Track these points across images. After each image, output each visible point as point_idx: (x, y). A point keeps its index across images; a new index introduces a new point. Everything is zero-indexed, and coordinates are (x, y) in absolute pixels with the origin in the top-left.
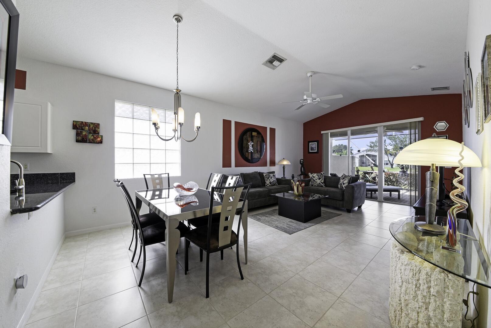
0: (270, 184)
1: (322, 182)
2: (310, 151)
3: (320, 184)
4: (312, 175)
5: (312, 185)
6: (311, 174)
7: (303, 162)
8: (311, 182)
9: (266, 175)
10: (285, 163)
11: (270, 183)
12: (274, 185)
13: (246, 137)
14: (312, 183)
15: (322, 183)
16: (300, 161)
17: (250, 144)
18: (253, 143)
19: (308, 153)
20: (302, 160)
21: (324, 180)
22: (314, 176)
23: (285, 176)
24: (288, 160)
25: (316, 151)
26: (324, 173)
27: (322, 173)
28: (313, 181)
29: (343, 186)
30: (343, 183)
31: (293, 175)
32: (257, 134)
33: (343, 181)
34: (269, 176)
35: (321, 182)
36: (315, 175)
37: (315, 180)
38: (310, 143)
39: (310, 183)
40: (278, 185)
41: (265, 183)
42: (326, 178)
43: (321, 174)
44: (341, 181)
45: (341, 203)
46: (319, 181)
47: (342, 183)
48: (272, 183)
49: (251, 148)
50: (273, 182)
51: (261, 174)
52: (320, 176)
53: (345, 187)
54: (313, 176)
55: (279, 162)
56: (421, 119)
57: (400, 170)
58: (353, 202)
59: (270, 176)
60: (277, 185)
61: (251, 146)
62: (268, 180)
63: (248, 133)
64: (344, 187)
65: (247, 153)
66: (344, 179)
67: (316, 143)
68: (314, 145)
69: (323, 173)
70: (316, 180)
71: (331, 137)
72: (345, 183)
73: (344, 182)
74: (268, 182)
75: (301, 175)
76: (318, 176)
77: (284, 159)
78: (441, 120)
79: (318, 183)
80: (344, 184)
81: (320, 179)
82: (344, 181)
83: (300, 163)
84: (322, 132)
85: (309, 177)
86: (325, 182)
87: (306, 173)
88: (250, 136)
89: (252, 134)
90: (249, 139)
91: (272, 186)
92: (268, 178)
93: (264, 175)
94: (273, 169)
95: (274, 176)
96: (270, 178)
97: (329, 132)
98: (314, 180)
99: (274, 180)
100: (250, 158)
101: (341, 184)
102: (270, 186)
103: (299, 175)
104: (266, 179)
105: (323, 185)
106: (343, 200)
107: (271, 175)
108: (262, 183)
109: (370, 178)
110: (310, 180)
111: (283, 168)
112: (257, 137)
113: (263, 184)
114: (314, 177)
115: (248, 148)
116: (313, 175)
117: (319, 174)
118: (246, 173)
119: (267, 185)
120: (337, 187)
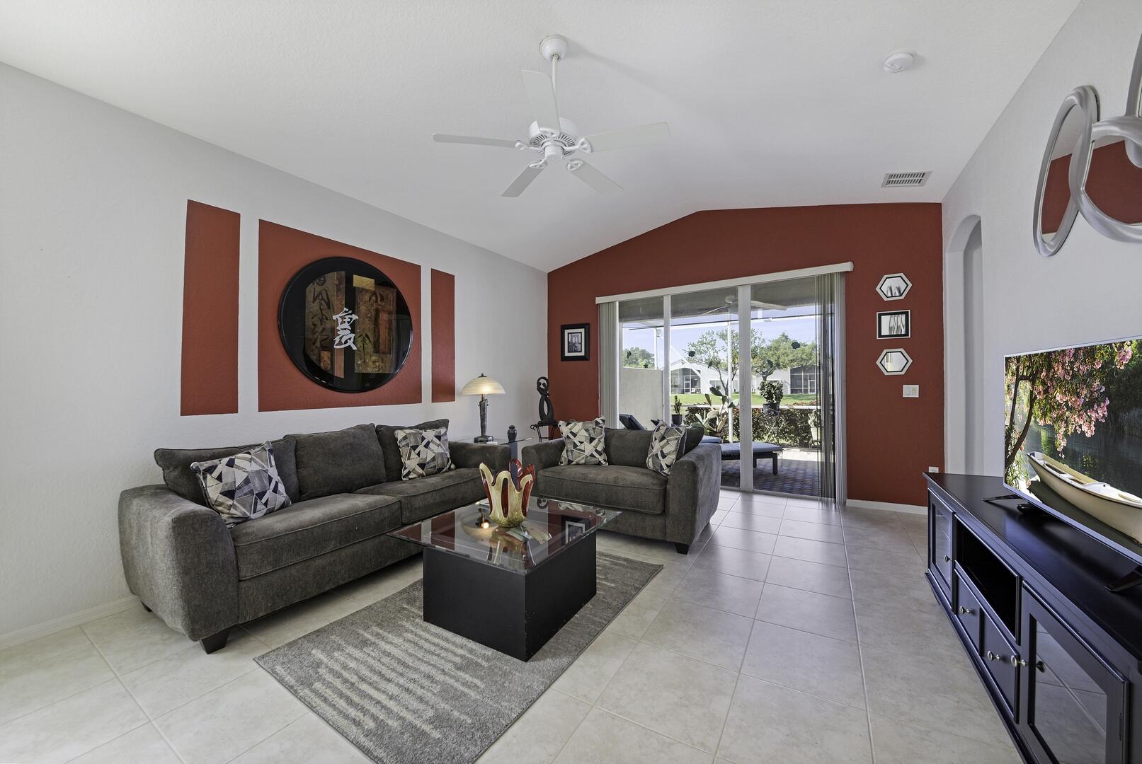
0: (420, 471)
1: (600, 448)
2: (567, 354)
3: (592, 455)
4: (570, 426)
5: (570, 462)
6: (567, 425)
7: (547, 387)
8: (567, 451)
9: (405, 438)
10: (486, 389)
11: (422, 466)
12: (439, 471)
13: (318, 289)
14: (570, 454)
15: (600, 454)
16: (539, 384)
17: (343, 318)
18: (355, 317)
19: (562, 360)
20: (542, 381)
21: (605, 445)
22: (574, 431)
23: (487, 434)
24: (495, 378)
25: (582, 354)
26: (603, 421)
27: (598, 420)
28: (570, 447)
29: (664, 462)
30: (662, 452)
31: (512, 428)
32: (376, 283)
33: (662, 447)
34: (419, 440)
35: (596, 451)
36: (578, 427)
37: (578, 444)
38: (567, 331)
39: (564, 453)
40: (457, 467)
41: (402, 465)
42: (610, 435)
43: (597, 423)
44: (657, 446)
45: (659, 521)
46: (589, 448)
47: (659, 454)
48: (427, 467)
49: (344, 336)
50: (434, 459)
51: (385, 436)
52: (591, 431)
53: (668, 466)
54: (571, 432)
55: (466, 387)
56: (847, 267)
57: (765, 401)
58: (695, 518)
59: (423, 439)
60: (450, 469)
61: (346, 326)
62: (414, 455)
63: (333, 278)
64: (665, 467)
65: (325, 355)
66: (663, 438)
67: (582, 330)
68: (576, 337)
69: (601, 422)
70: (581, 443)
71: (620, 321)
72: (669, 454)
73: (665, 451)
74: (411, 463)
75: (541, 424)
76: (587, 430)
77: (482, 376)
78: (892, 270)
79: (587, 453)
80: (664, 456)
81: (592, 440)
82: (665, 445)
83: (539, 389)
84: (599, 300)
85: (559, 434)
86: (606, 450)
87: (554, 419)
88: (343, 286)
89: (349, 280)
90: (338, 300)
91: (429, 475)
92: (414, 448)
93: (400, 435)
94: (442, 410)
95: (439, 437)
96: (421, 448)
97: (617, 299)
98: (575, 446)
99: (441, 450)
100: (339, 372)
101: (657, 455)
102: (421, 476)
103: (535, 426)
104: (404, 451)
105: (601, 459)
106: (664, 512)
107: (430, 435)
108: (386, 468)
109: (705, 421)
110: (562, 445)
111: (480, 405)
112: (374, 293)
113: (394, 472)
114: (575, 435)
115: (333, 332)
116: (573, 427)
117: (591, 425)
118: (310, 436)
119: (409, 473)
120: (644, 465)
